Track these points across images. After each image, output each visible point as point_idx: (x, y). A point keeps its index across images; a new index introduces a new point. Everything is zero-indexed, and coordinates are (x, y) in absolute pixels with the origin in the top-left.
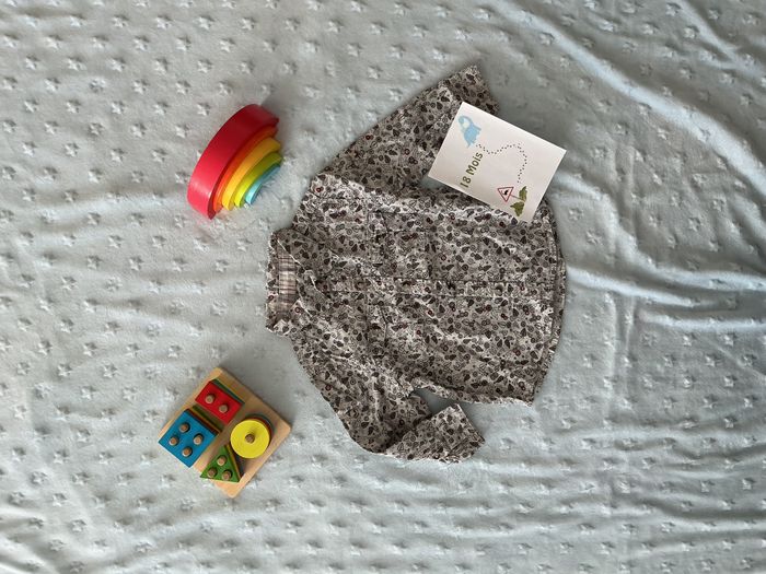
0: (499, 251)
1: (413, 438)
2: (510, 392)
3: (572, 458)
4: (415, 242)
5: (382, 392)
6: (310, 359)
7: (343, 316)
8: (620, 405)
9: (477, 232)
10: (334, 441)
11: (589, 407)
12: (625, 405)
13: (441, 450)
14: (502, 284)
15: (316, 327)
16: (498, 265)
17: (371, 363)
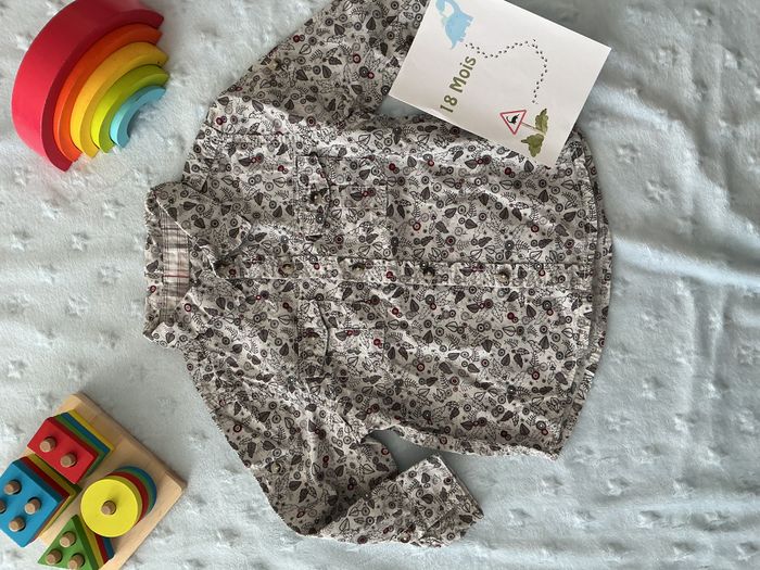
0: (504, 214)
1: (365, 511)
2: (523, 437)
3: (623, 541)
4: (372, 202)
5: (321, 434)
6: (212, 383)
7: (260, 317)
8: (701, 459)
9: (469, 185)
10: (250, 509)
11: (650, 462)
12: (709, 460)
13: (412, 528)
14: (509, 266)
15: (219, 335)
16: (502, 237)
17: (303, 390)
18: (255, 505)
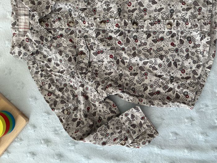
1: (105, 130)
2: (177, 99)
5: (86, 98)
6: (39, 75)
7: (59, 45)
10: (56, 130)
13: (126, 139)
14: (172, 21)
15: (42, 53)
16: (169, 7)
17: (78, 77)
18: (58, 129)
